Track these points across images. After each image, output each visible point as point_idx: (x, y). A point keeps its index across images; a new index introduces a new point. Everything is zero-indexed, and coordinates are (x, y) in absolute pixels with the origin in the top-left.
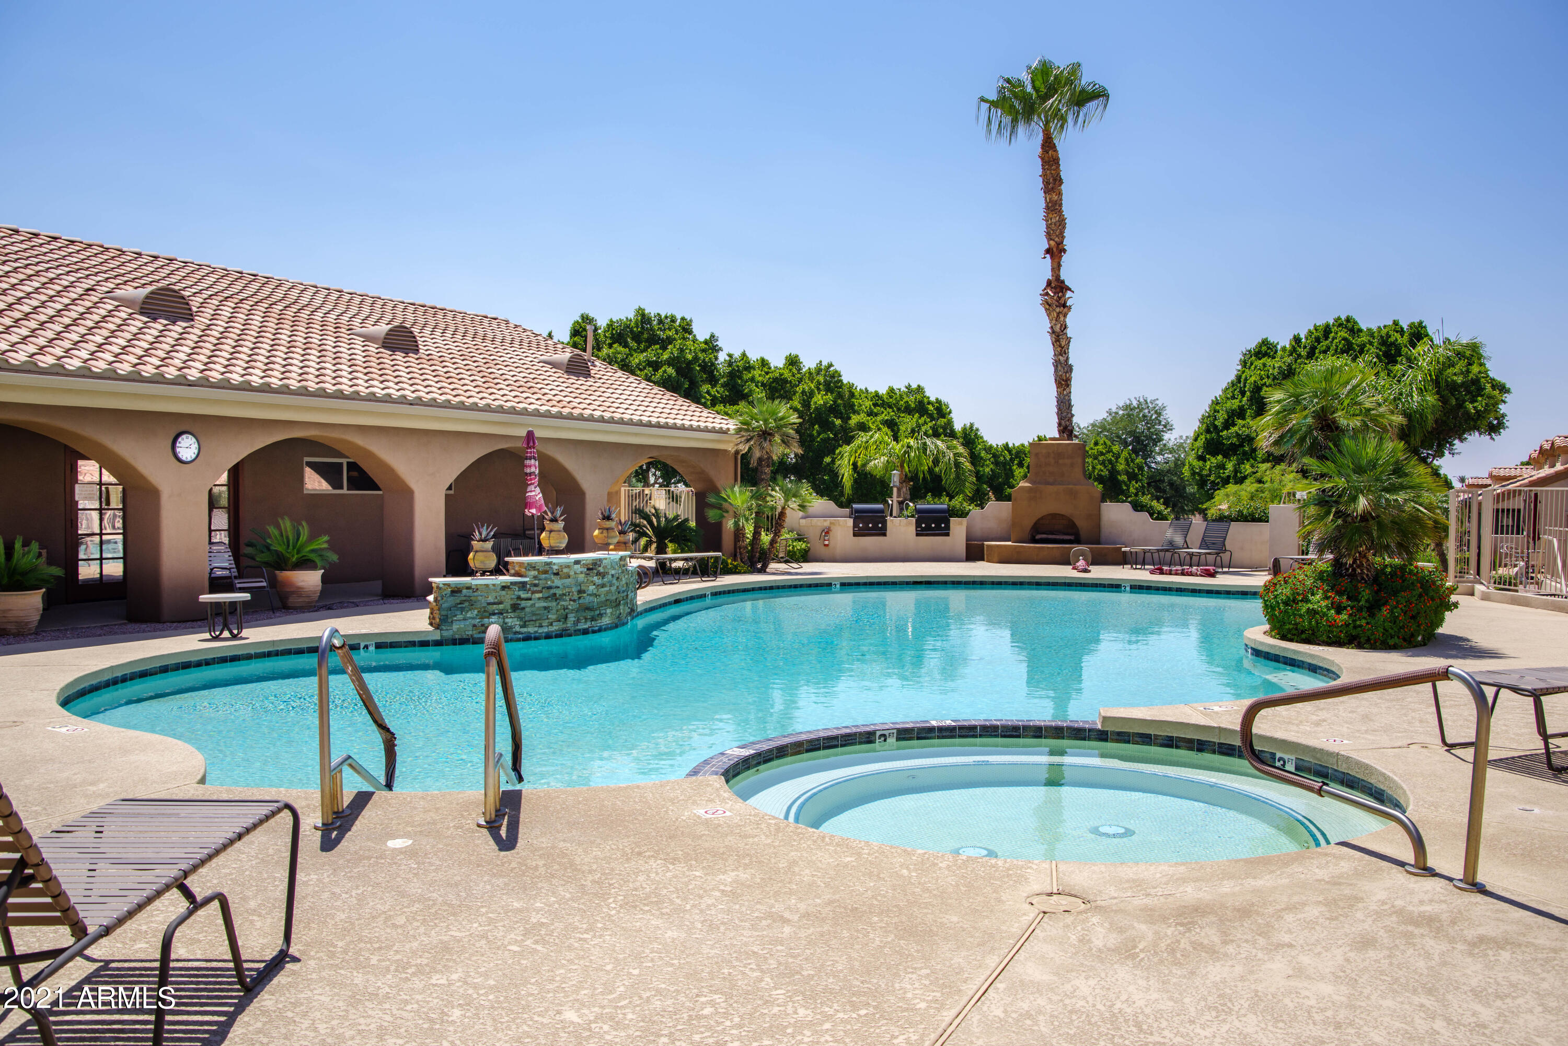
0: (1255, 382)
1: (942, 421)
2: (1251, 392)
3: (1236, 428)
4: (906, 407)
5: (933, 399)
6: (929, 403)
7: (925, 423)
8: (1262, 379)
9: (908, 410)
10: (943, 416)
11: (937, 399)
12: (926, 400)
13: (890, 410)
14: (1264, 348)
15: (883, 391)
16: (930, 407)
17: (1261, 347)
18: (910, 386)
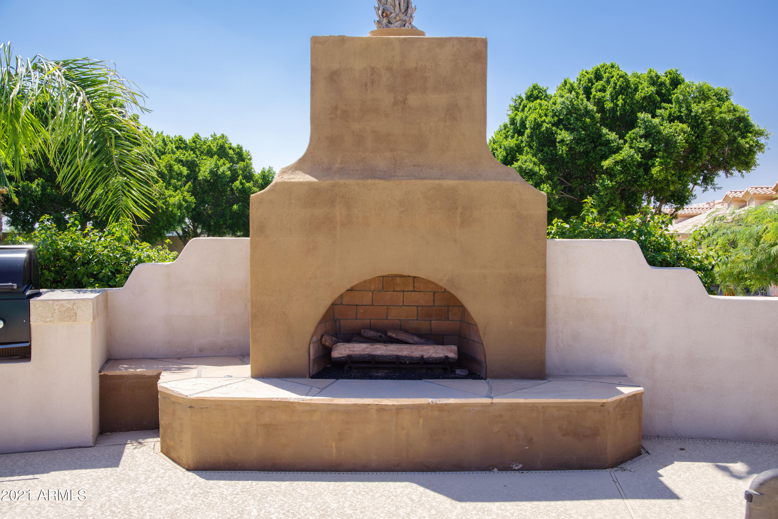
0: (535, 119)
1: (241, 164)
2: (531, 129)
3: (519, 163)
4: (208, 151)
5: (234, 145)
6: (230, 148)
7: (224, 164)
8: (541, 117)
9: (210, 153)
10: (243, 160)
11: (238, 146)
12: (227, 146)
13: (192, 152)
14: (536, 92)
15: (188, 138)
16: (231, 152)
17: (532, 91)
18: (215, 135)
